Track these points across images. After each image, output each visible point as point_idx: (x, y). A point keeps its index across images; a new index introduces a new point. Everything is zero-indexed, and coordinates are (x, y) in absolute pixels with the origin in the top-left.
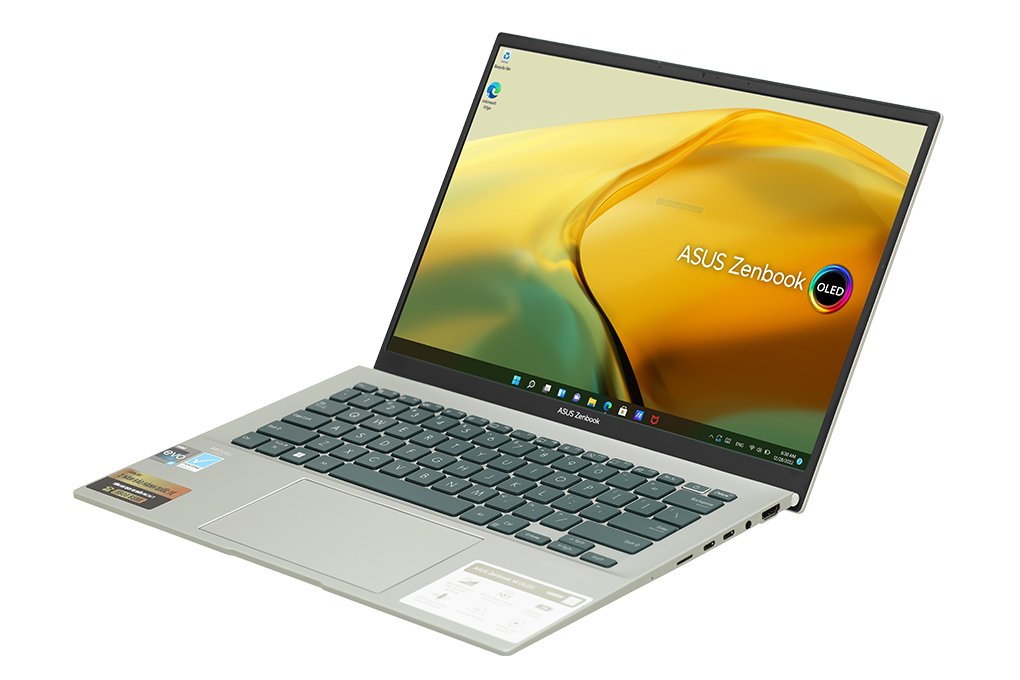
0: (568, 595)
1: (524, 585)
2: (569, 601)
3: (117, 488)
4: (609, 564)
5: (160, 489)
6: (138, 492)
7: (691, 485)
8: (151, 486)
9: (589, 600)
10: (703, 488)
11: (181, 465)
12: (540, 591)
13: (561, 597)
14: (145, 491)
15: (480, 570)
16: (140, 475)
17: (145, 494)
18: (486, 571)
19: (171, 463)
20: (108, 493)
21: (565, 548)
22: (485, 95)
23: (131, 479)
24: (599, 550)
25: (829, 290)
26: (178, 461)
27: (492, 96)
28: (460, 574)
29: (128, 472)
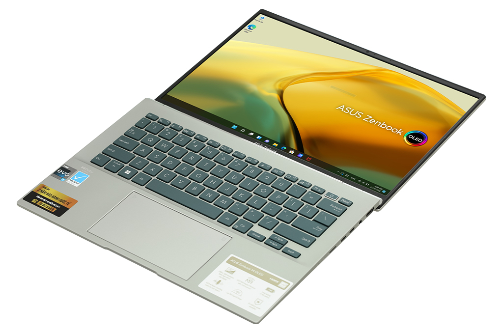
0: (280, 281)
1: (257, 273)
2: (283, 284)
3: (39, 200)
4: (296, 256)
5: (61, 200)
6: (50, 203)
7: (329, 194)
8: (57, 198)
9: (292, 284)
10: (335, 197)
11: (68, 181)
12: (266, 278)
13: (278, 282)
14: (54, 203)
15: (234, 262)
16: (49, 189)
17: (55, 205)
18: (237, 263)
19: (63, 179)
20: (35, 204)
21: (274, 244)
22: (247, 27)
23: (45, 193)
24: (291, 245)
25: (415, 138)
26: (66, 178)
27: (250, 28)
28: (224, 266)
29: (42, 187)
